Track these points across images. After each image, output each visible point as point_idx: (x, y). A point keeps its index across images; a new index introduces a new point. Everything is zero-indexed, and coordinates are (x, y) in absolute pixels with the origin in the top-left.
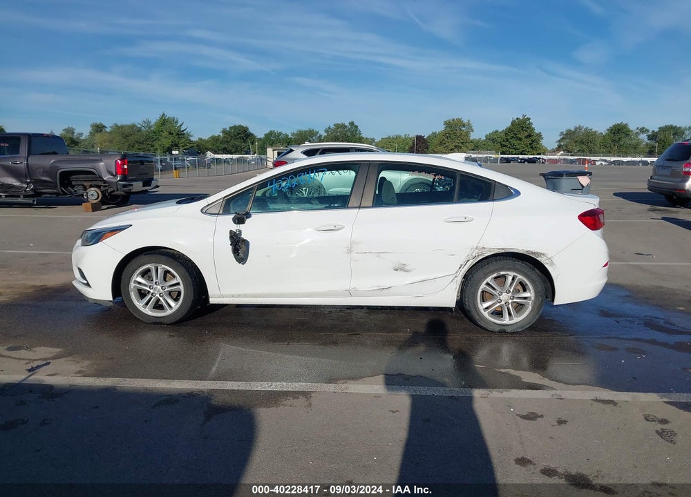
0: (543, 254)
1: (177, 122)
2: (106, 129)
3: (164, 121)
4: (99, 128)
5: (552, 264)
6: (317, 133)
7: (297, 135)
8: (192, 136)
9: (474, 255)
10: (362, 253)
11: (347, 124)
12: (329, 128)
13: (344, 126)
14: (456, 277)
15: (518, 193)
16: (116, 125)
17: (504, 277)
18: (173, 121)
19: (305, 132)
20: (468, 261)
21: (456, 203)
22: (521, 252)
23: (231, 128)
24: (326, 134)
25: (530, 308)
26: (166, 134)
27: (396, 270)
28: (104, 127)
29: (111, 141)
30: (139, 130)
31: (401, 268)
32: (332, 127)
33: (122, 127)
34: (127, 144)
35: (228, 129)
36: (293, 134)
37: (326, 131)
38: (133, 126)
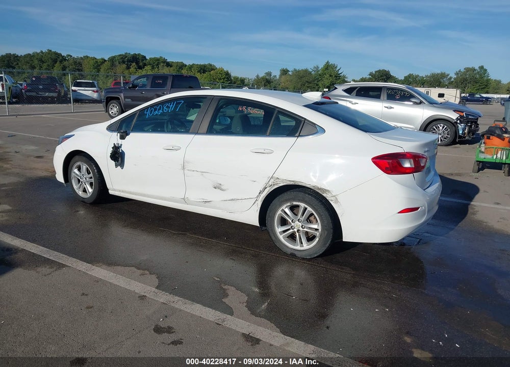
0: (328, 191)
1: (336, 67)
2: (289, 73)
3: (328, 67)
4: (284, 72)
5: (337, 201)
6: (448, 75)
7: (430, 77)
8: (346, 78)
9: (270, 183)
10: (191, 170)
11: (477, 68)
12: (460, 71)
13: (474, 70)
14: (256, 200)
15: (323, 131)
16: (295, 70)
17: (298, 206)
18: (334, 67)
19: (438, 74)
20: (266, 188)
21: (269, 136)
22: (309, 186)
23: (376, 72)
24: (456, 77)
25: (317, 239)
26: (328, 75)
27: (215, 188)
28: (288, 71)
29: (291, 81)
30: (310, 73)
31: (218, 187)
32: (462, 70)
33: (299, 71)
34: (300, 83)
35: (374, 72)
36: (426, 76)
37: (457, 74)
38: (306, 71)
